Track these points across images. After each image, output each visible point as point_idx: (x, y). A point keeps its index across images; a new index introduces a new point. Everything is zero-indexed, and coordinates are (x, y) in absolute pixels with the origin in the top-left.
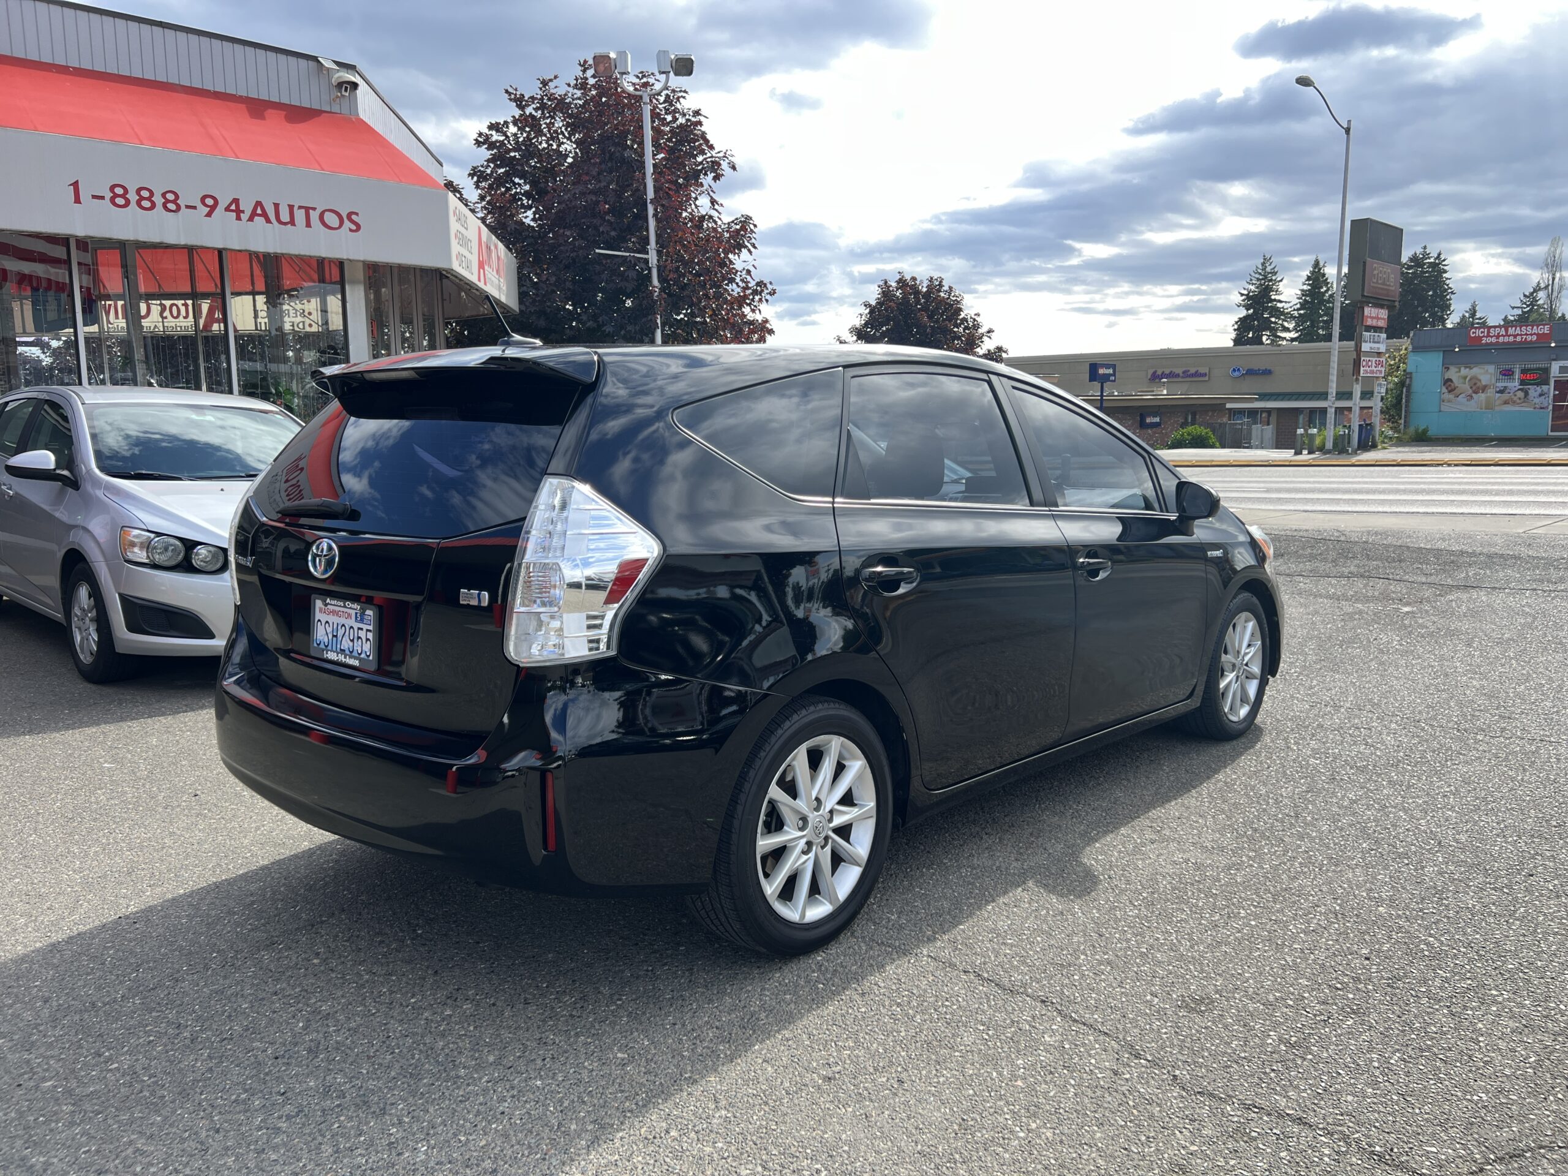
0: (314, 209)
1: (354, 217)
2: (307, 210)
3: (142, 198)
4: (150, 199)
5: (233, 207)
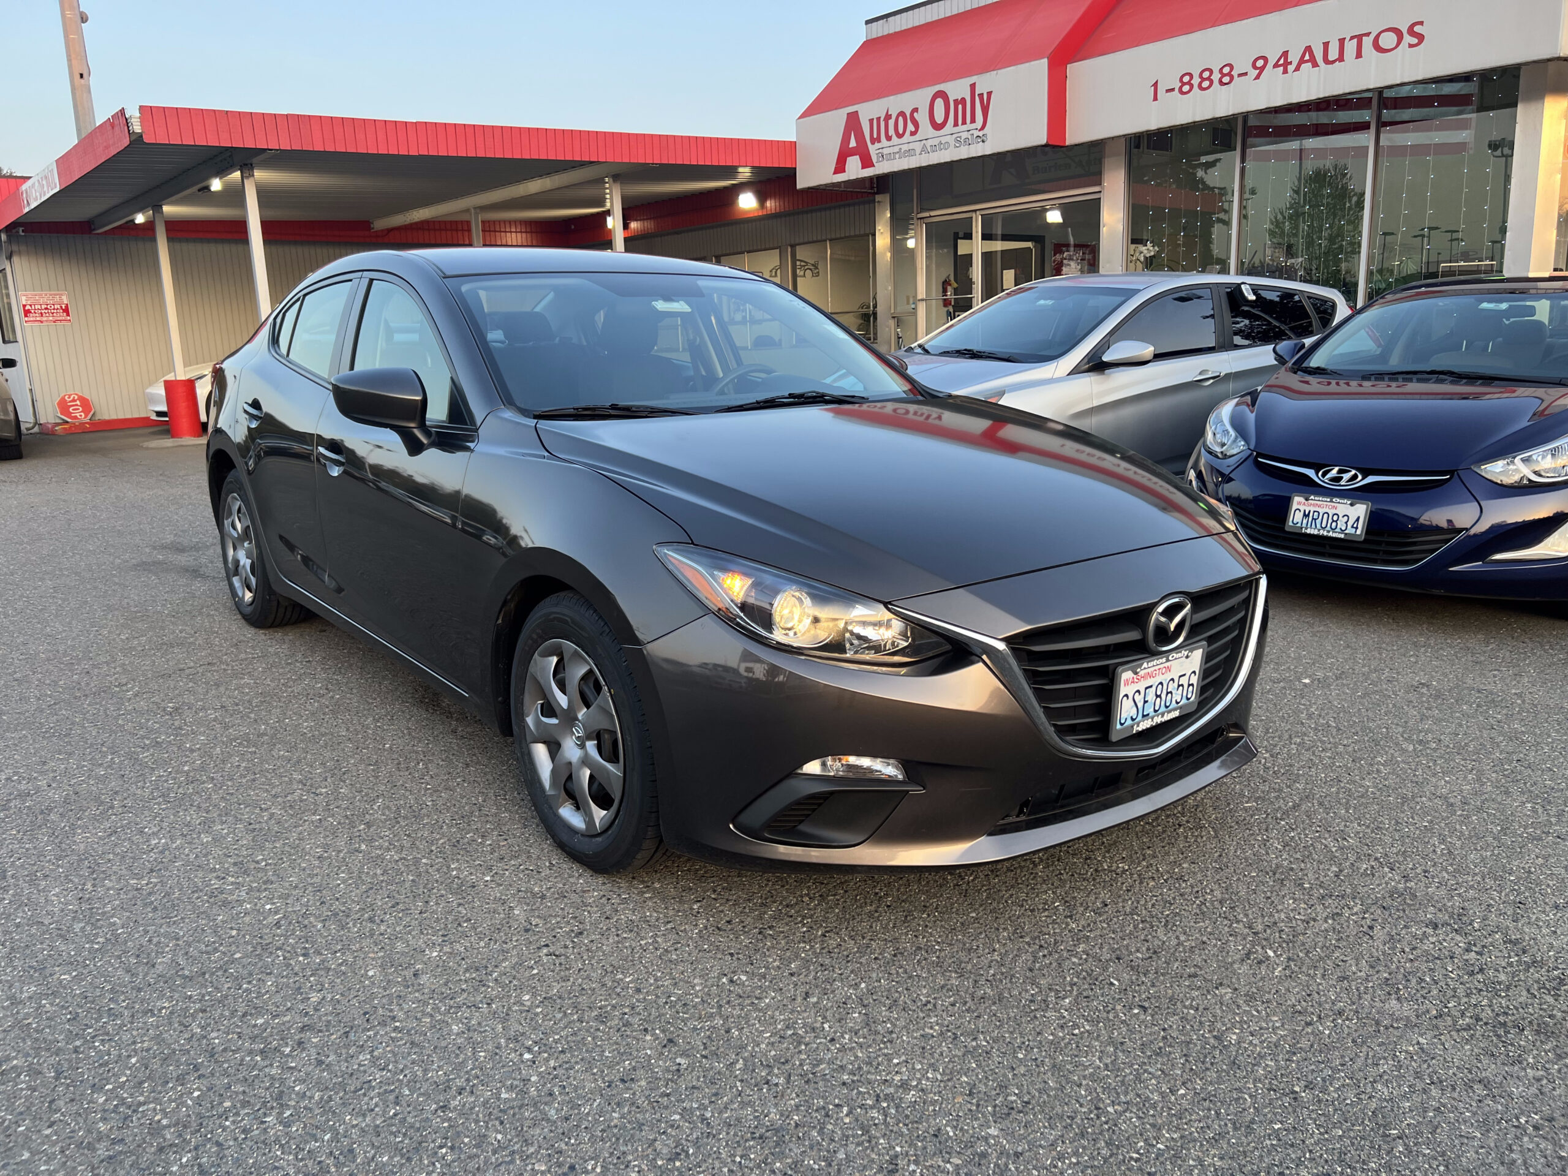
0: (1368, 34)
1: (1417, 29)
2: (1359, 38)
3: (1203, 80)
4: (1209, 79)
5: (1282, 62)
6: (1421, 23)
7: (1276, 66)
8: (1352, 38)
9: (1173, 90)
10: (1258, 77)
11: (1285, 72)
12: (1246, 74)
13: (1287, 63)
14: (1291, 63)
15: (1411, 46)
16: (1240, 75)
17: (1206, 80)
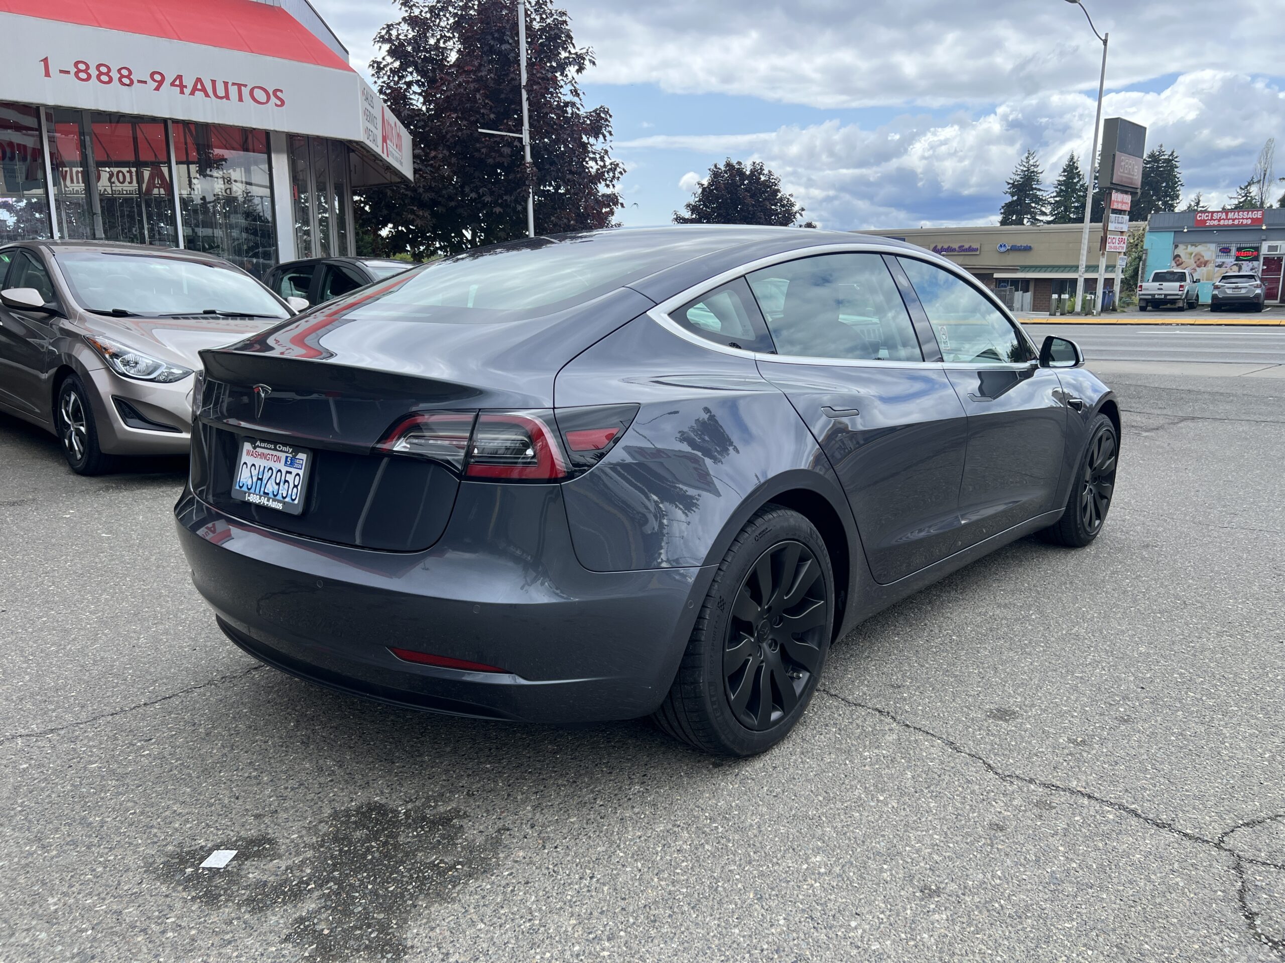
0: (245, 86)
1: (279, 94)
2: (240, 86)
3: (101, 73)
4: (107, 74)
5: (177, 83)
6: (281, 91)
7: (173, 84)
8: (234, 84)
9: (68, 72)
10: (157, 89)
11: (182, 92)
12: (145, 82)
13: (182, 87)
14: (186, 87)
15: (276, 105)
16: (139, 81)
17: (104, 74)
